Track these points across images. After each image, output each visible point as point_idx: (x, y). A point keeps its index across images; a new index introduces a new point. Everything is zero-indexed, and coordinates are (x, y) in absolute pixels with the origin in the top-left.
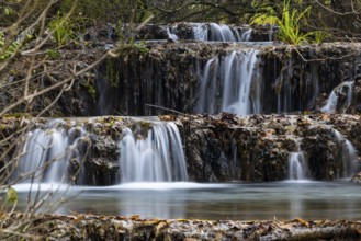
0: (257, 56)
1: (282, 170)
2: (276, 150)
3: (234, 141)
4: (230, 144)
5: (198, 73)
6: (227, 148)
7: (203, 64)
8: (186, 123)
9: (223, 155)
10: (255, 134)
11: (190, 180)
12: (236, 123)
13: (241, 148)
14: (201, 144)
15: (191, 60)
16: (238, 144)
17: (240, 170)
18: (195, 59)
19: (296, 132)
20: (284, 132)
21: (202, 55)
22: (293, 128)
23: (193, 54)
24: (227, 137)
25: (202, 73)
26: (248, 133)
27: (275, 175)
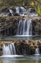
0: (31, 21)
1: (34, 52)
2: (33, 48)
3: (25, 46)
4: (24, 47)
5: (17, 24)
6: (23, 47)
7: (18, 22)
8: (15, 43)
9: (23, 49)
10: (29, 45)
11: (16, 55)
12: (25, 42)
13: (26, 48)
14: (18, 47)
15: (15, 21)
16: (26, 47)
17: (26, 52)
18: (16, 20)
19: (37, 44)
20: (35, 44)
21: (18, 19)
22: (37, 43)
23: (16, 19)
24: (24, 45)
25: (18, 24)
26: (28, 45)
27: (33, 53)
